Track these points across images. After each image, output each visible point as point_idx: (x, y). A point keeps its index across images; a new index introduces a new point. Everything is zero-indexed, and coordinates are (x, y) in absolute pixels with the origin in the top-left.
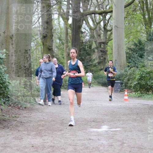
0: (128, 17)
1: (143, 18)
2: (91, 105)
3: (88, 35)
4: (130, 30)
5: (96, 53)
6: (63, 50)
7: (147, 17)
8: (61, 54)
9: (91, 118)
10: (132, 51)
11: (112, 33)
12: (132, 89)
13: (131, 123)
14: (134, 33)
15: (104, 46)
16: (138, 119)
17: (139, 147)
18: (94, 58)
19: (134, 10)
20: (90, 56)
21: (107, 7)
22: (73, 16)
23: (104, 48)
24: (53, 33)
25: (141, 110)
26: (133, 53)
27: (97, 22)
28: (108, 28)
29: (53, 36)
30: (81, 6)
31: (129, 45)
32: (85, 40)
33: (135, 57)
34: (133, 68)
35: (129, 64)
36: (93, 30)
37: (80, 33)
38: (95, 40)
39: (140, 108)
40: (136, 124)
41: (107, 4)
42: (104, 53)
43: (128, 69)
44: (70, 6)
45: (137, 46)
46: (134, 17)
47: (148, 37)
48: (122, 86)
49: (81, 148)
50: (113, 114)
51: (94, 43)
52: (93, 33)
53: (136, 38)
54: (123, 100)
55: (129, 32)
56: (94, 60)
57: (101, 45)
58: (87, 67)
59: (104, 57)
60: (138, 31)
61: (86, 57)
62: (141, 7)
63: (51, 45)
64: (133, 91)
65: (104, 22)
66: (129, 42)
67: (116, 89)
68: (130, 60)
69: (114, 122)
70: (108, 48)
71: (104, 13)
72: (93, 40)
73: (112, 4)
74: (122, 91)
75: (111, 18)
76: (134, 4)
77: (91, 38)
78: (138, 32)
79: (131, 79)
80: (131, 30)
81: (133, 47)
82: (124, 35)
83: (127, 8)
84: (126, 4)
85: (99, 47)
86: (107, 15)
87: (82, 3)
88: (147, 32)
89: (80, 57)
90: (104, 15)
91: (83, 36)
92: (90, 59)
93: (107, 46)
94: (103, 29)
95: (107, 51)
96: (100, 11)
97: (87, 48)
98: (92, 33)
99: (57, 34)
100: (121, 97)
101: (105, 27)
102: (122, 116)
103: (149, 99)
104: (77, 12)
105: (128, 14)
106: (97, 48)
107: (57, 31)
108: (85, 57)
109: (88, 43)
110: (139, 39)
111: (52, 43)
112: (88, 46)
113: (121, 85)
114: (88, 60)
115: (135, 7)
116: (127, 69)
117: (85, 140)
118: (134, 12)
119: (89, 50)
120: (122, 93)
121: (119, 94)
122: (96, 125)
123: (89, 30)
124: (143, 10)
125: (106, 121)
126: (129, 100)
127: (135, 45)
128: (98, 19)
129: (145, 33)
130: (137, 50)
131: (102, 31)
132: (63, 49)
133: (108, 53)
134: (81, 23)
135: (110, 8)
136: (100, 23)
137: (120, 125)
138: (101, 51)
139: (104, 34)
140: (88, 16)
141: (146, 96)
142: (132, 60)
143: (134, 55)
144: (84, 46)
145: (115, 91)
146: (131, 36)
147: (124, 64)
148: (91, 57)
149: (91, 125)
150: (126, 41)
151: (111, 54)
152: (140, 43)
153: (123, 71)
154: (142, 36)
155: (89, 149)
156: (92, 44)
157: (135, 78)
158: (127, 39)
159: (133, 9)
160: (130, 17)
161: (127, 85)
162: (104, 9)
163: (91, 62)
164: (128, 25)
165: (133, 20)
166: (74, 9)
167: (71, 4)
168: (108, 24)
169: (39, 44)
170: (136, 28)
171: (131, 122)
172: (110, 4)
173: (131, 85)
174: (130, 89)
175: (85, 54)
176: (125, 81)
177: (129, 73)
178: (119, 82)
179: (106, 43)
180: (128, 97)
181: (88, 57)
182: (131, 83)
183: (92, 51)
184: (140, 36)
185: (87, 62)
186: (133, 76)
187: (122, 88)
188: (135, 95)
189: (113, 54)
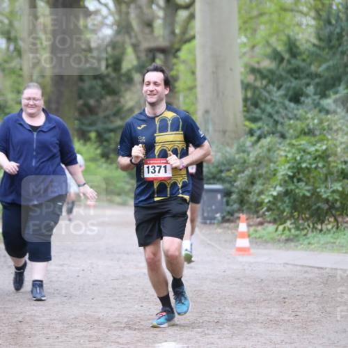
2: (121, 268)
3: (110, 20)
4: (257, 5)
6: (20, 76)
8: (12, 92)
9: (118, 316)
10: (263, 77)
11: (192, 16)
12: (264, 213)
13: (261, 334)
14: (271, 14)
15: (166, 62)
16: (286, 317)
18: (130, 104)
20: (116, 98)
25: (295, 286)
26: (265, 88)
31: (252, 57)
33: (275, 102)
34: (269, 139)
35: (253, 126)
36: (128, 3)
38: (134, 41)
39: (291, 279)
40: (277, 336)
43: (249, 141)
45: (282, 60)
47: (321, 29)
48: (228, 204)
51: (130, 50)
52: (128, 14)
53: (277, 33)
54: (233, 251)
55: (255, 13)
56: (131, 110)
57: (154, 58)
58: (107, 136)
61: (103, 102)
64: (268, 219)
66: (253, 47)
67: (208, 212)
68: (258, 111)
69: (199, 330)
70: (180, 69)
72: (127, 39)
74: (228, 221)
77: (118, 32)
79: (260, 176)
80: (261, 3)
81: (267, 64)
82: (236, 23)
85: (147, 65)
88: (317, 11)
89: (81, 102)
92: (115, 109)
93: (175, 61)
94: (162, 3)
95: (176, 79)
97: (107, 66)
98: (123, 15)
100: (226, 241)
102: (228, 309)
103: (324, 247)
108: (98, 101)
110: (288, 37)
112: (111, 61)
113: (225, 199)
114: (108, 112)
116: (248, 143)
119: (113, 75)
121: (219, 231)
122: (138, 341)
123: (111, 5)
126: (252, 251)
127: (277, 57)
129: (313, 14)
130: (284, 74)
131: (158, 6)
132: (21, 73)
133: (180, 85)
137: (220, 338)
139: (165, 19)
141: (314, 237)
142: (263, 111)
143: (269, 92)
145: (204, 218)
146: (262, 27)
147: (236, 126)
148: (118, 102)
149: (120, 341)
150: (245, 44)
151: (192, 89)
152: (294, 50)
153: (231, 151)
154: (299, 25)
156: (123, 53)
157: (275, 175)
158: (246, 36)
161: (246, 198)
163: (122, 119)
171: (261, 331)
173: (259, 200)
174: (257, 212)
175: (99, 89)
176: (238, 183)
177: (252, 158)
178: (218, 186)
179: (173, 51)
180: (250, 242)
181: (109, 99)
182: (261, 193)
183: (124, 79)
184: (294, 26)
185: (107, 117)
186: (267, 166)
187: (228, 208)
188: (275, 235)
189: (199, 90)
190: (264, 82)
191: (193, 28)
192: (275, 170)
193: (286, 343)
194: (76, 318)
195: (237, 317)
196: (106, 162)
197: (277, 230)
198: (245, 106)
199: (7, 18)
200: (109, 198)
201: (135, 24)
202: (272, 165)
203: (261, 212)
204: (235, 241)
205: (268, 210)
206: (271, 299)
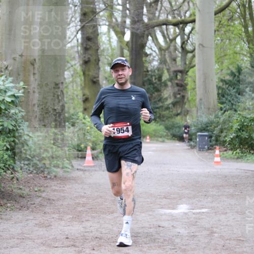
0: (220, 30)
1: (245, 32)
2: (162, 170)
3: (157, 58)
4: (223, 51)
5: (170, 88)
7: (250, 29)
9: (160, 192)
10: (227, 84)
11: (194, 56)
13: (225, 201)
14: (230, 55)
15: (182, 76)
16: (237, 194)
17: (239, 239)
18: (166, 96)
19: (230, 19)
20: (159, 93)
21: (186, 13)
22: (133, 28)
23: (183, 80)
24: (99, 57)
25: (241, 179)
26: (227, 88)
27: (171, 37)
28: (189, 47)
29: (99, 60)
30: (144, 13)
31: (221, 75)
32: (151, 66)
33: (232, 95)
34: (229, 112)
35: (222, 106)
36: (165, 50)
37: (144, 55)
38: (168, 67)
39: (239, 176)
40: (233, 202)
41: (186, 9)
42: (182, 88)
44: (128, 12)
45: (235, 76)
46: (229, 30)
47: (252, 62)
49: (145, 240)
50: (196, 186)
51: (166, 71)
52: (165, 55)
53: (232, 63)
54: (213, 163)
55: (223, 54)
56: (166, 99)
57: (177, 75)
58: (155, 110)
59: (182, 94)
60: (237, 51)
61: (154, 95)
62: (241, 13)
63: (97, 76)
64: (229, 148)
65: (182, 38)
66: (222, 70)
68: (224, 99)
69: (197, 199)
70: (189, 80)
71: (181, 23)
72: (164, 66)
73: (195, 9)
74: (211, 149)
75: (192, 32)
76: (230, 8)
77: (160, 63)
78: (236, 53)
79: (225, 129)
80: (225, 50)
81: (228, 78)
82: (214, 59)
83: (219, 15)
84: (217, 9)
85: (173, 78)
86: (186, 27)
87: (146, 8)
88: (251, 54)
90: (182, 27)
91: (148, 60)
92: (159, 98)
93: (186, 76)
94: (180, 50)
95: (187, 85)
96: (175, 21)
97: (155, 79)
98: (163, 56)
99: (107, 57)
100: (209, 159)
101: (183, 46)
102: (210, 190)
104: (138, 21)
105: (221, 26)
106: (171, 80)
107: (106, 52)
108: (151, 95)
109: (156, 71)
110: (238, 65)
111: (99, 72)
112: (157, 77)
113: (209, 139)
114: (156, 100)
115: (231, 14)
116: (220, 114)
117: (151, 228)
118: (229, 22)
119: (158, 83)
120: (211, 153)
121: (207, 154)
122: (169, 204)
123: (157, 51)
124: (245, 18)
125: (184, 197)
126: (222, 163)
127: (233, 74)
128: (172, 33)
129: (249, 55)
130: (236, 82)
131: (179, 51)
133: (189, 87)
134: (145, 39)
135: (191, 15)
136: (175, 39)
137: (207, 203)
138: (177, 85)
139: (181, 58)
140: (156, 28)
141: (250, 157)
142: (227, 99)
143: (229, 90)
144: (149, 77)
145: (200, 148)
146: (226, 61)
147: (214, 106)
148: (161, 95)
149: (162, 204)
150: (219, 69)
151: (194, 89)
152: (240, 71)
153: (212, 117)
154: (243, 60)
155: (159, 242)
156: (163, 73)
157: (232, 128)
158: (219, 65)
159: (228, 16)
160: (224, 29)
161: (219, 139)
162: (181, 17)
163: (162, 102)
164: (221, 43)
165: (227, 34)
166: (133, 18)
167: (128, 9)
168: (189, 41)
169: (77, 73)
170: (233, 47)
171: (226, 199)
172: (191, 9)
173: (224, 140)
174: (224, 145)
175: (152, 89)
176: (215, 132)
177: (221, 120)
178: (206, 134)
179: (185, 72)
180: (221, 159)
181: (156, 93)
182: (226, 136)
183: (163, 84)
184: (241, 60)
185: (155, 102)
186: (228, 124)
187: (211, 143)
188: (232, 156)
189: (197, 89)
190: (227, 86)
191: (194, 61)
192: (232, 126)
193: (237, 205)
194: (141, 194)
195: (214, 193)
196: (155, 122)
197: (233, 153)
198: (218, 97)
199: (110, 57)
200: (156, 138)
201: (168, 60)
202: (230, 124)
203: (226, 145)
204: (214, 158)
205: (229, 144)
206: (230, 185)
